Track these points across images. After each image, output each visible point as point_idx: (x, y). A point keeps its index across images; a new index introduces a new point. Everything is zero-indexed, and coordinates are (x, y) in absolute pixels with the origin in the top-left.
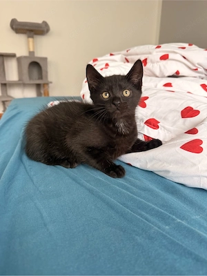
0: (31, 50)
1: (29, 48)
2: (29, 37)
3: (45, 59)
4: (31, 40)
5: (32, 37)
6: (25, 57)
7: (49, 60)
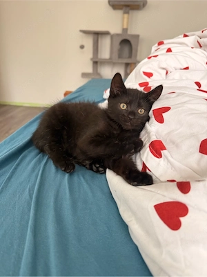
0: (125, 27)
1: (123, 25)
2: (125, 13)
3: (137, 36)
4: (126, 16)
5: (128, 13)
6: (118, 35)
7: (141, 37)
